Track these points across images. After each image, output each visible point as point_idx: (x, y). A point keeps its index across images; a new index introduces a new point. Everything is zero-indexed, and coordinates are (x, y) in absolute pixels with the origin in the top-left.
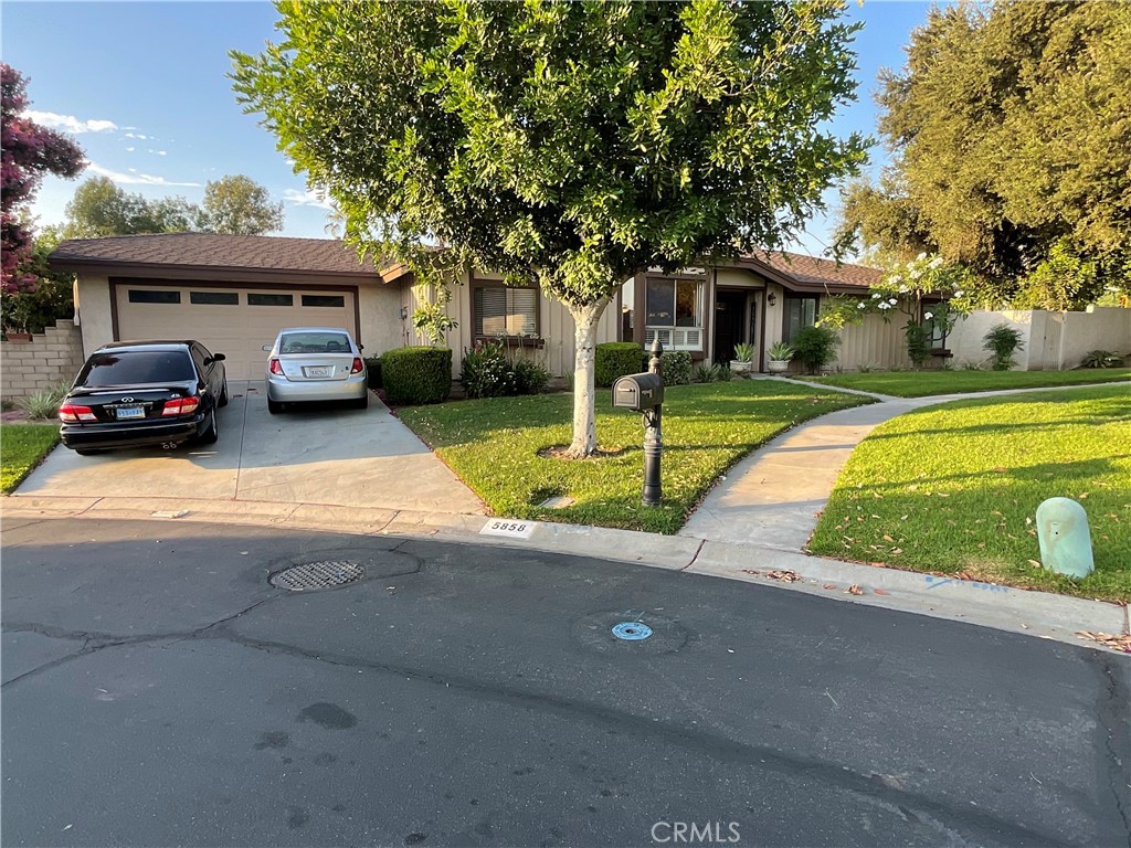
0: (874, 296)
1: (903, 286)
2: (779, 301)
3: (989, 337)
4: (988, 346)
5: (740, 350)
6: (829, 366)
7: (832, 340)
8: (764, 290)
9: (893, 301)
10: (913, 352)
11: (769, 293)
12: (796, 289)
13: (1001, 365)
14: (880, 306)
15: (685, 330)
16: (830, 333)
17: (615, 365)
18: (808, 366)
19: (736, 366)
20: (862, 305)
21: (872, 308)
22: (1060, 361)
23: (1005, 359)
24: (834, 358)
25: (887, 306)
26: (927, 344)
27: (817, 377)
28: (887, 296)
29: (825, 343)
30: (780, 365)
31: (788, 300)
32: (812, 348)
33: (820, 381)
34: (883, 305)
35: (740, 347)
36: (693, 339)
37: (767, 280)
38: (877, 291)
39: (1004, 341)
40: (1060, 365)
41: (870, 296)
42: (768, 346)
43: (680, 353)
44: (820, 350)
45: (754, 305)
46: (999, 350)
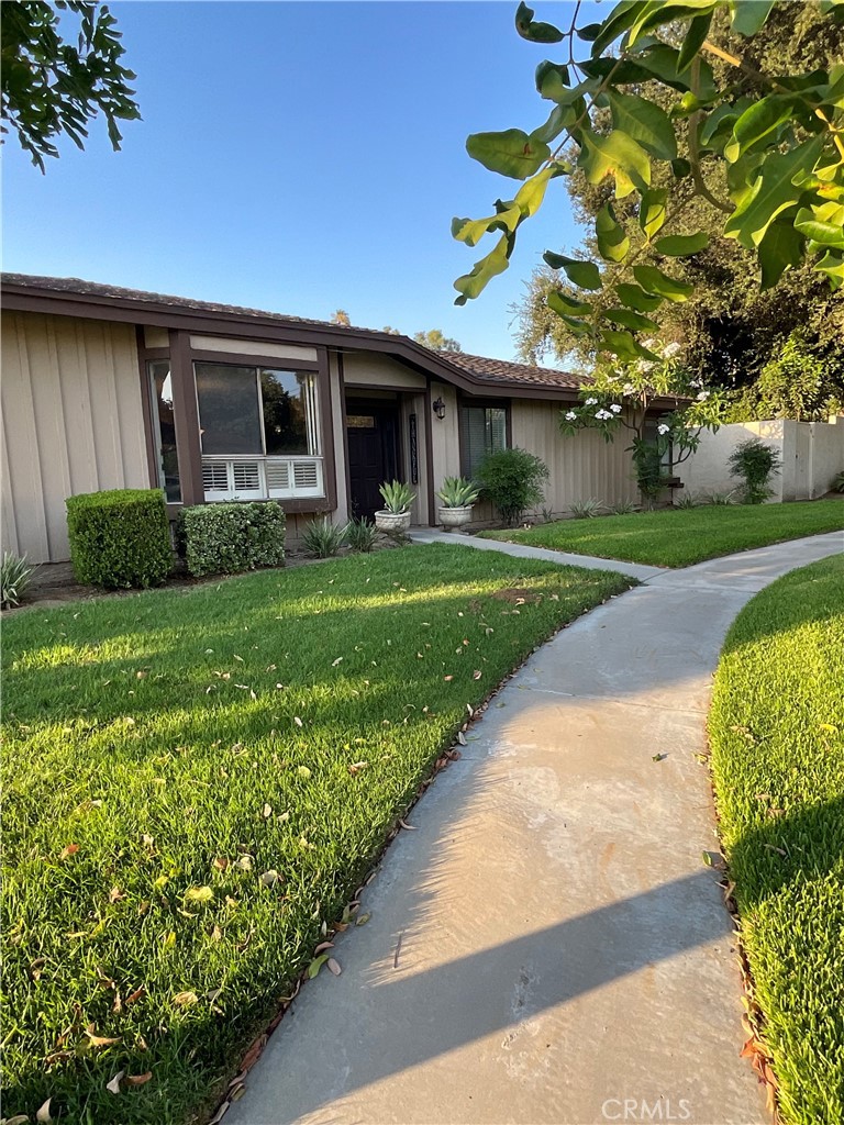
0: (588, 402)
1: (627, 386)
2: (451, 413)
3: (737, 457)
4: (736, 470)
5: (390, 493)
6: (532, 510)
7: (534, 469)
8: (425, 394)
9: (616, 408)
10: (643, 484)
11: (434, 399)
12: (474, 391)
13: (754, 497)
14: (598, 416)
15: (289, 461)
16: (532, 458)
17: (100, 539)
18: (501, 511)
19: (385, 520)
20: (571, 415)
21: (586, 419)
22: (811, 486)
23: (759, 486)
24: (538, 498)
25: (608, 415)
26: (665, 470)
27: (517, 532)
28: (607, 400)
29: (524, 475)
30: (458, 515)
31: (465, 411)
32: (505, 484)
33: (521, 540)
34: (603, 414)
35: (388, 487)
36: (305, 476)
37: (431, 378)
38: (591, 394)
39: (755, 461)
40: (811, 492)
41: (581, 404)
42: (439, 484)
43: (259, 506)
44: (518, 486)
45: (413, 418)
46: (751, 476)
